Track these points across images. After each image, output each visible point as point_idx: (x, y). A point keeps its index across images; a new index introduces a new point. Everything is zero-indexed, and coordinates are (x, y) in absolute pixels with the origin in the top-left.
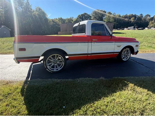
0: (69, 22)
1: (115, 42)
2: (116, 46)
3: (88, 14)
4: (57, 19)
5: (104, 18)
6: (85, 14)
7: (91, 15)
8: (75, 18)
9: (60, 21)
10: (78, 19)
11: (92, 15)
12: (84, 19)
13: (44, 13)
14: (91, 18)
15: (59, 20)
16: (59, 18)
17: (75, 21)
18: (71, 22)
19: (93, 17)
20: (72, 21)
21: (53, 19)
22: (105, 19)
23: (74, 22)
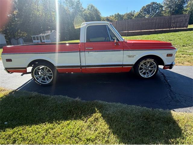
0: (129, 18)
1: (123, 50)
2: (125, 56)
3: (158, 3)
4: (113, 16)
5: (185, 6)
6: (154, 3)
7: (162, 4)
8: (138, 11)
9: (117, 18)
10: (141, 12)
11: (165, 3)
12: (151, 11)
13: (96, 10)
14: (162, 8)
15: (115, 17)
16: (116, 14)
17: (137, 16)
18: (131, 19)
19: (166, 6)
20: (133, 16)
21: (107, 17)
22: (187, 7)
23: (135, 18)
